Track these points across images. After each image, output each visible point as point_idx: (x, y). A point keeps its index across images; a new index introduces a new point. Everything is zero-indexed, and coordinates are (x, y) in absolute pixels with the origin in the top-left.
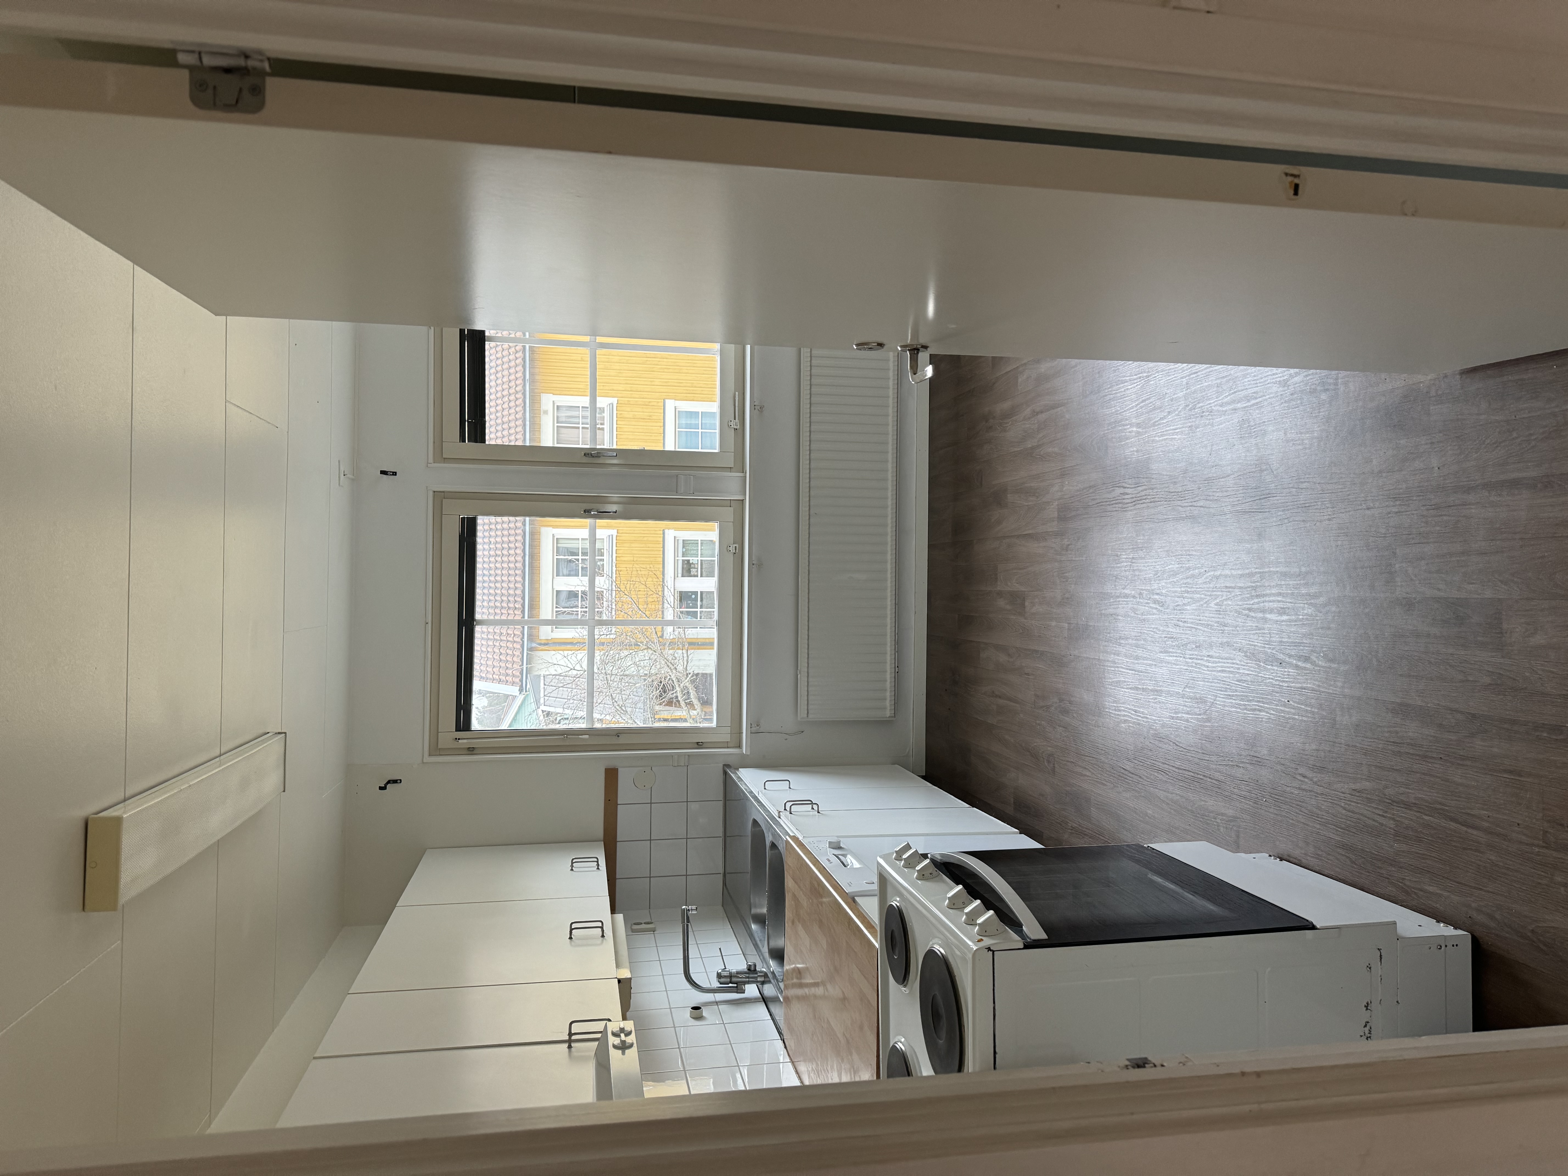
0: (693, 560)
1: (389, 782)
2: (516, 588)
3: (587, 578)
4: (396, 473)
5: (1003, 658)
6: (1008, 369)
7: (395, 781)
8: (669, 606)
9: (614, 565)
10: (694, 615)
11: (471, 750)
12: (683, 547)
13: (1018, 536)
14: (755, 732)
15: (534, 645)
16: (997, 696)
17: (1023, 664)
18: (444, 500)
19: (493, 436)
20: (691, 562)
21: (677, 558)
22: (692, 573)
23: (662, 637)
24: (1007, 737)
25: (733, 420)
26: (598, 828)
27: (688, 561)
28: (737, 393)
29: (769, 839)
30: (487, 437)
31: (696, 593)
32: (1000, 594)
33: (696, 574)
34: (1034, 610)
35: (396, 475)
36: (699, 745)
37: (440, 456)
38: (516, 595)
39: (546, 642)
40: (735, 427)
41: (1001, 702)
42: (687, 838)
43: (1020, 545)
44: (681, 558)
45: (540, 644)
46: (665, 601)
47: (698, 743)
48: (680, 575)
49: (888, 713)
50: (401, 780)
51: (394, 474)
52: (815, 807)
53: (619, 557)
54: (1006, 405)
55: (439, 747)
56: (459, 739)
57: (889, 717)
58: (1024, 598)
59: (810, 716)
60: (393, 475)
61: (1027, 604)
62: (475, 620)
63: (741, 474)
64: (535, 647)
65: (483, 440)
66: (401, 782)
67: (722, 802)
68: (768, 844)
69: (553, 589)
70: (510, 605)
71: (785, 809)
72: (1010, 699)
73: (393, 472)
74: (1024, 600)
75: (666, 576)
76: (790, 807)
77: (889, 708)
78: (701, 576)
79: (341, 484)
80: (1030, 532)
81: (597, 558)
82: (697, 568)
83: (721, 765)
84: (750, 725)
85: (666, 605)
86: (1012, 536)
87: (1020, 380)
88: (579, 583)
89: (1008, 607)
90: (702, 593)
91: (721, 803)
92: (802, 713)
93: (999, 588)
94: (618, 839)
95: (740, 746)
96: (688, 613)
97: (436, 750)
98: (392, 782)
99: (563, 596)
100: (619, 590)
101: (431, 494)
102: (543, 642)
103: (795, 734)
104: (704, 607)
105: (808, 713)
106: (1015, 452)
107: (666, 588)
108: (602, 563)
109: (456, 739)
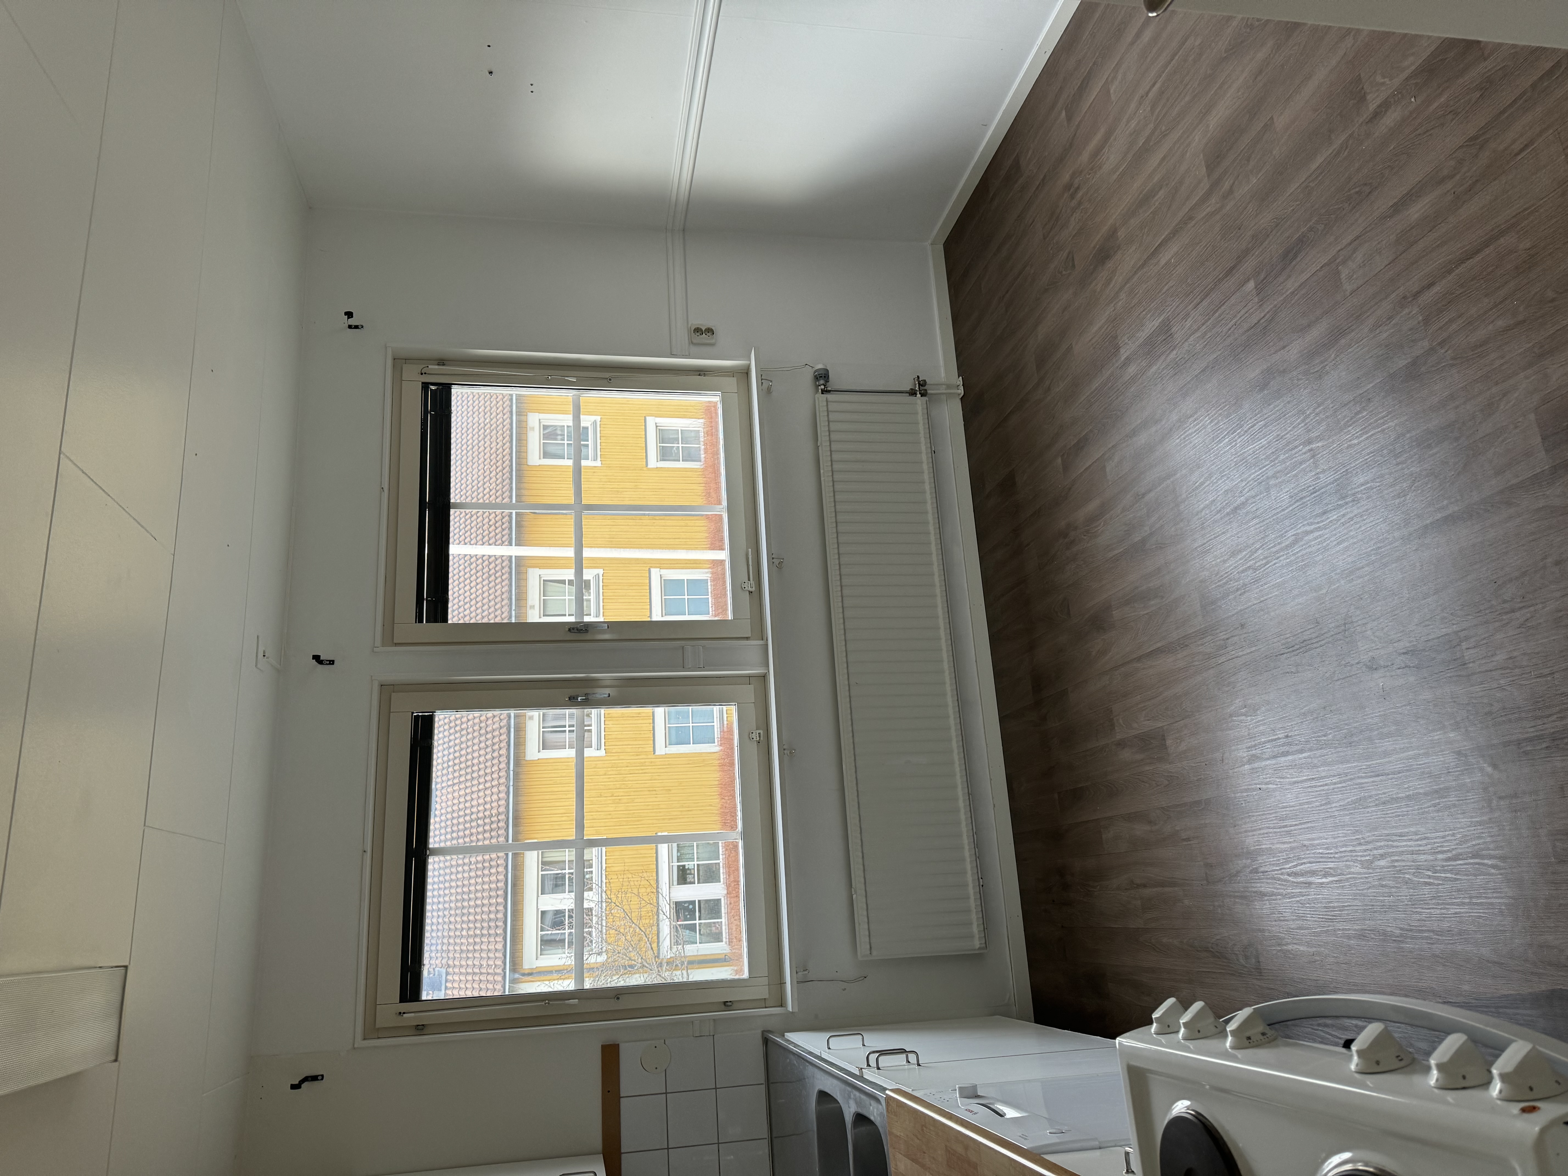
0: (688, 864)
1: (306, 1079)
2: (498, 911)
3: (574, 893)
4: (333, 661)
5: (1140, 829)
6: (1087, 465)
7: (314, 1078)
8: (665, 917)
9: (604, 877)
10: (692, 928)
11: (420, 1029)
12: (678, 851)
13: (1139, 659)
14: (801, 982)
15: (517, 976)
16: (1138, 886)
17: (1177, 828)
18: (393, 694)
19: (456, 614)
20: (687, 867)
21: (671, 864)
22: (688, 880)
23: (658, 957)
24: (1165, 940)
25: (746, 581)
26: (596, 1138)
27: (684, 866)
28: (750, 550)
29: (849, 1111)
30: (450, 616)
31: (693, 903)
32: (1122, 744)
33: (692, 880)
34: (1183, 747)
35: (333, 664)
36: (727, 1005)
37: (390, 638)
38: (497, 919)
39: (530, 972)
40: (750, 589)
41: (1148, 892)
42: (719, 1143)
43: (1144, 669)
44: (676, 864)
45: (524, 975)
46: (661, 912)
47: (725, 1003)
48: (675, 882)
49: (977, 943)
50: (322, 1076)
51: (332, 662)
52: (912, 1058)
53: (609, 867)
54: (1092, 506)
55: (377, 1026)
56: (404, 1013)
57: (980, 949)
58: (1163, 736)
59: (874, 953)
60: (330, 664)
61: (1169, 742)
62: (429, 849)
63: (761, 642)
64: (518, 979)
65: (445, 619)
66: (322, 1079)
67: (763, 1086)
68: (849, 1118)
69: (538, 909)
70: (490, 932)
71: (868, 1065)
72: (1162, 884)
73: (330, 661)
74: (1164, 739)
75: (660, 883)
76: (877, 1059)
77: (977, 936)
78: (699, 883)
79: (259, 666)
80: (1159, 645)
81: (585, 870)
82: (694, 874)
83: (759, 1032)
84: (795, 971)
85: (661, 916)
86: (1128, 662)
87: (1108, 470)
88: (564, 901)
89: (1139, 757)
90: (699, 901)
91: (763, 1088)
92: (863, 947)
93: (1119, 737)
94: (623, 1151)
95: (782, 1004)
96: (686, 927)
97: (372, 1030)
98: (310, 1079)
99: (549, 918)
100: (609, 901)
101: (376, 688)
102: (526, 972)
103: (855, 980)
104: (702, 918)
105: (871, 948)
106: (1114, 556)
107: (660, 895)
108: (591, 875)
109: (400, 1013)
